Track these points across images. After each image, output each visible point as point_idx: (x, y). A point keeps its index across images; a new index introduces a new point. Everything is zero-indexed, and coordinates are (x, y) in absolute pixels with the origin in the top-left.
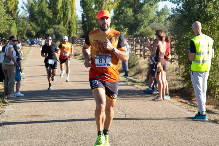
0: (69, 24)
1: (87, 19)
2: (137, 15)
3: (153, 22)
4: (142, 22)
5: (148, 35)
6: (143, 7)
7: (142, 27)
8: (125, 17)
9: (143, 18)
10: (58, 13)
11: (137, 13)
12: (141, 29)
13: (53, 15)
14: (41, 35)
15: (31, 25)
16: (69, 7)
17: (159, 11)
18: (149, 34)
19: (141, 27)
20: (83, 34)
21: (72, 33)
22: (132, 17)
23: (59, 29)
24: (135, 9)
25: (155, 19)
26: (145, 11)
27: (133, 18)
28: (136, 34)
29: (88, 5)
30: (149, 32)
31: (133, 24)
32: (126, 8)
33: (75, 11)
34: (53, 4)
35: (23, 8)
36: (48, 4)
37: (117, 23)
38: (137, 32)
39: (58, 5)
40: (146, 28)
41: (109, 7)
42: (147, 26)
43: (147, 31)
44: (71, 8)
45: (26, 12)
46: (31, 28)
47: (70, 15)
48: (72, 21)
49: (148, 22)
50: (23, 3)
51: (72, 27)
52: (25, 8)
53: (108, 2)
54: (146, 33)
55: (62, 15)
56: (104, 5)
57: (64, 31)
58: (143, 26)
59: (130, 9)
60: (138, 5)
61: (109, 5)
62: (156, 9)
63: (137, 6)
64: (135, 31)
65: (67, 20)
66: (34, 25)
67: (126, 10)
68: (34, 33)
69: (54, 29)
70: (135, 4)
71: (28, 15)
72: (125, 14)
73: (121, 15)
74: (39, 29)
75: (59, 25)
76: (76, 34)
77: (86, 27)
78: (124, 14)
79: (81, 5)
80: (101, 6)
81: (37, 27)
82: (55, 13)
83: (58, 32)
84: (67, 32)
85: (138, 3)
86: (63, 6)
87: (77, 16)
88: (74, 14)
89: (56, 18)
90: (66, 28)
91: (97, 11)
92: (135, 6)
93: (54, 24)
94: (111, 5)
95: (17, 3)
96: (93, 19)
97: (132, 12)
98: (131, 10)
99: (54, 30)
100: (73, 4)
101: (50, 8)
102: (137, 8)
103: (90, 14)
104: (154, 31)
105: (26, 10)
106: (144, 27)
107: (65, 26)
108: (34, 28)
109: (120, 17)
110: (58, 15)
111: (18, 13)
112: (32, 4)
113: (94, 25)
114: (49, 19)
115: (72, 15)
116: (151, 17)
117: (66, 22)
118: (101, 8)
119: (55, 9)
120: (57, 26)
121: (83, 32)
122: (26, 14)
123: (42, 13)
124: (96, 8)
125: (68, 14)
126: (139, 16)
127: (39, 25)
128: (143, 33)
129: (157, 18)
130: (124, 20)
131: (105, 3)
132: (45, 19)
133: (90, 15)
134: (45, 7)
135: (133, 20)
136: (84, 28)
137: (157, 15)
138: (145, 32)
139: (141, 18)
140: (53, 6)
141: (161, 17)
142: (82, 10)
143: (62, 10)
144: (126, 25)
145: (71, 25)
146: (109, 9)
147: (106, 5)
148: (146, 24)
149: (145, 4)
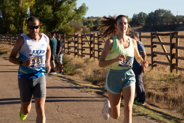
2: (56, 13)
3: (72, 19)
4: (61, 19)
5: (67, 32)
6: (61, 4)
7: (62, 25)
8: (44, 14)
9: (62, 15)
11: (56, 10)
12: (60, 26)
17: (77, 9)
18: (68, 31)
19: (60, 24)
22: (51, 14)
24: (54, 6)
25: (74, 16)
26: (64, 9)
28: (55, 31)
29: (4, 2)
30: (68, 29)
31: (53, 21)
32: (46, 5)
38: (56, 29)
40: (65, 25)
41: (26, 4)
42: (66, 23)
43: (66, 28)
49: (67, 20)
58: (62, 23)
59: (49, 6)
60: (57, 2)
61: (27, 2)
62: (74, 7)
63: (56, 4)
64: (54, 28)
67: (45, 7)
72: (45, 11)
73: (40, 12)
78: (43, 11)
80: (18, 3)
91: (14, 8)
92: (54, 3)
94: (27, 3)
96: (10, 16)
97: (51, 9)
98: (51, 7)
102: (56, 6)
104: (73, 28)
113: (11, 22)
116: (70, 15)
118: (18, 5)
126: (58, 13)
128: (62, 29)
129: (76, 15)
130: (43, 17)
133: (7, 12)
135: (52, 17)
137: (76, 12)
138: (65, 29)
139: (60, 15)
141: (79, 15)
146: (26, 6)
147: (24, 2)
148: (65, 21)
149: (64, 2)
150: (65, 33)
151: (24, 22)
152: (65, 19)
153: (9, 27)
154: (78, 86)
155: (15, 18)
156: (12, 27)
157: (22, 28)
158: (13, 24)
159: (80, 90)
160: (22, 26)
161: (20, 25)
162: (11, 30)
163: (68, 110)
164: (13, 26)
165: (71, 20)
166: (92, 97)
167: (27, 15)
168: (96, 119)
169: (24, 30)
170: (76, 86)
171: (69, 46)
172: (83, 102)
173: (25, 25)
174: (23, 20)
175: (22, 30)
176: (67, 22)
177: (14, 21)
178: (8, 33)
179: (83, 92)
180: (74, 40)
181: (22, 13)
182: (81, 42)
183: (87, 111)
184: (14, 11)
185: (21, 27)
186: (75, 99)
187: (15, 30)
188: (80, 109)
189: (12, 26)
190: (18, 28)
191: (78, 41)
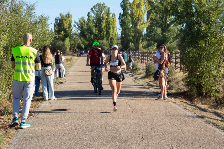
0: (111, 39)
1: (125, 36)
4: (168, 39)
6: (169, 27)
8: (154, 35)
9: (169, 35)
10: (102, 30)
11: (165, 31)
12: (167, 44)
13: (99, 32)
14: (89, 48)
15: (81, 40)
16: (111, 26)
20: (122, 48)
22: (160, 34)
23: (103, 43)
24: (163, 28)
26: (171, 30)
27: (161, 36)
29: (126, 24)
31: (161, 40)
33: (115, 29)
34: (99, 23)
35: (75, 26)
36: (95, 24)
37: (148, 39)
39: (103, 24)
40: (172, 43)
41: (142, 26)
43: (172, 46)
44: (113, 27)
45: (77, 30)
46: (81, 42)
47: (111, 33)
48: (113, 37)
49: (173, 39)
50: (75, 22)
51: (113, 42)
52: (77, 26)
53: (142, 22)
54: (171, 48)
55: (106, 32)
56: (139, 25)
57: (107, 45)
60: (165, 25)
61: (143, 24)
63: (165, 26)
65: (109, 36)
66: (83, 40)
67: (156, 29)
68: (83, 46)
70: (163, 25)
71: (79, 32)
73: (151, 33)
74: (87, 43)
75: (103, 40)
77: (124, 42)
78: (154, 32)
79: (120, 25)
80: (136, 25)
81: (86, 41)
82: (100, 31)
83: (102, 46)
84: (109, 46)
85: (166, 24)
86: (106, 25)
87: (117, 33)
88: (115, 32)
89: (100, 34)
90: (109, 42)
93: (99, 39)
94: (144, 25)
95: (71, 22)
96: (129, 36)
97: (161, 31)
98: (160, 29)
100: (115, 23)
101: (96, 26)
102: (165, 28)
103: (127, 32)
105: (77, 28)
106: (170, 43)
107: (108, 40)
108: (84, 42)
109: (151, 35)
110: (103, 32)
111: (71, 30)
112: (82, 23)
113: (130, 41)
114: (95, 35)
115: (113, 32)
117: (109, 37)
118: (136, 27)
119: (100, 27)
121: (122, 46)
122: (78, 31)
123: (89, 30)
124: (132, 27)
125: (110, 32)
126: (166, 34)
127: (87, 40)
128: (169, 47)
130: (154, 37)
131: (139, 23)
132: (92, 35)
134: (92, 25)
135: (161, 37)
136: (122, 43)
140: (99, 25)
142: (121, 29)
143: (106, 28)
144: (155, 41)
146: (142, 28)
147: (140, 25)
148: (171, 40)
149: (171, 25)
151: (141, 41)
152: (171, 38)
153: (129, 45)
155: (133, 37)
156: (132, 45)
157: (139, 45)
158: (132, 42)
160: (139, 44)
161: (137, 43)
162: (131, 47)
164: (132, 43)
167: (143, 35)
173: (141, 43)
174: (140, 39)
175: (139, 47)
177: (133, 40)
178: (128, 50)
181: (139, 34)
184: (133, 31)
185: (137, 45)
187: (133, 47)
190: (135, 46)
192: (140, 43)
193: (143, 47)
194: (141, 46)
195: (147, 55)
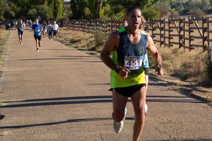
0: (55, 4)
5: (151, 16)
15: (10, 5)
18: (153, 16)
19: (143, 7)
20: (72, 16)
21: (58, 14)
23: (43, 9)
30: (153, 13)
40: (149, 8)
42: (150, 6)
43: (151, 12)
46: (9, 8)
49: (152, 2)
51: (58, 9)
54: (149, 14)
57: (49, 11)
58: (145, 6)
66: (13, 5)
68: (13, 14)
69: (38, 9)
74: (18, 9)
76: (62, 15)
77: (76, 7)
81: (17, 7)
83: (42, 14)
84: (52, 13)
90: (51, 8)
93: (37, 4)
99: (38, 11)
104: (159, 11)
106: (147, 7)
107: (50, 5)
108: (14, 8)
113: (85, 5)
117: (51, 1)
120: (41, 6)
121: (72, 13)
127: (19, 5)
136: (73, 8)
138: (149, 12)
144: (125, 5)
145: (57, 5)
148: (149, 3)
150: (149, 17)
151: (101, 5)
152: (149, 1)
153: (83, 12)
154: (165, 82)
156: (87, 11)
157: (98, 12)
158: (89, 7)
159: (168, 87)
160: (99, 9)
161: (96, 9)
162: (86, 14)
163: (153, 113)
164: (88, 9)
165: (157, 2)
166: (182, 97)
168: (188, 125)
169: (100, 15)
170: (162, 82)
171: (154, 33)
172: (171, 103)
174: (100, 2)
175: (99, 15)
176: (152, 5)
177: (89, 4)
178: (82, 18)
179: (171, 90)
180: (160, 26)
182: (168, 29)
183: (176, 114)
186: (161, 98)
187: (90, 14)
188: (167, 112)
189: (86, 9)
190: (93, 12)
191: (164, 27)
192: (101, 8)
193: (105, 14)
194: (102, 12)
195: (112, 24)
